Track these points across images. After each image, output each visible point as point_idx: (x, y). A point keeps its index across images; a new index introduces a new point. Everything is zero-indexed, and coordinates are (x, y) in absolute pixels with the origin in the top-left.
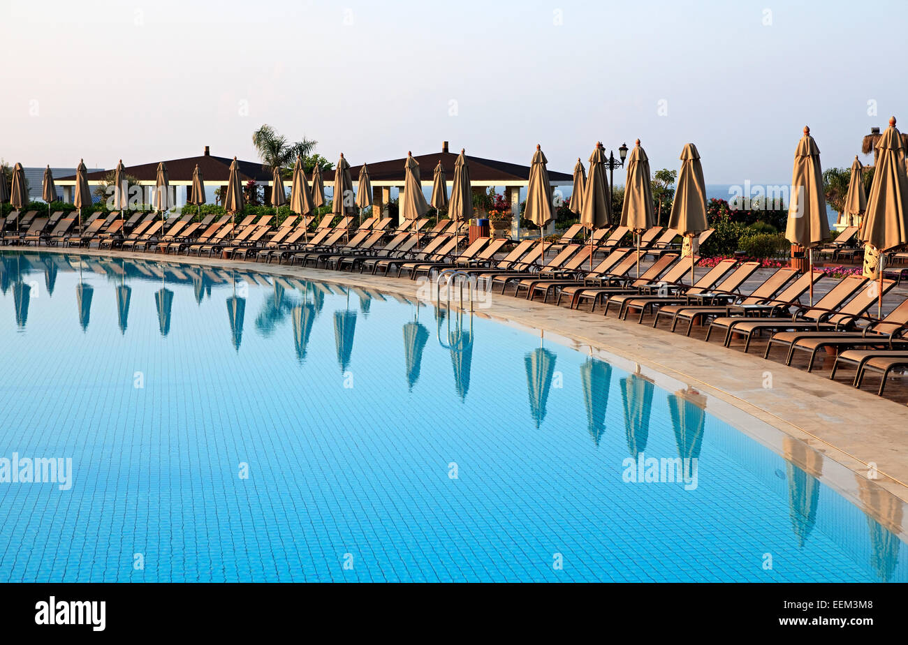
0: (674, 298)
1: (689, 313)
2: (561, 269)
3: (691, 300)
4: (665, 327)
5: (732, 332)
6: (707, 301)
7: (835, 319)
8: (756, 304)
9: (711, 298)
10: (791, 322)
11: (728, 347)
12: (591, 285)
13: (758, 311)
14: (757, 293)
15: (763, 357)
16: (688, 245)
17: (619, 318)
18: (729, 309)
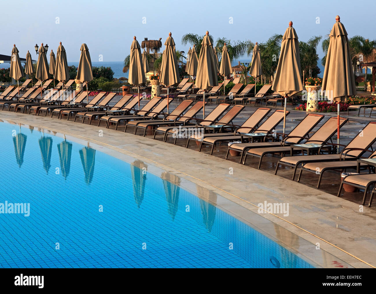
0: (81, 109)
1: (90, 115)
2: (28, 98)
3: (89, 110)
4: (79, 121)
5: (110, 122)
6: (96, 110)
7: (151, 115)
8: (117, 110)
9: (98, 108)
10: (133, 117)
11: (108, 128)
12: (43, 105)
13: (118, 113)
14: (116, 106)
15: (124, 132)
16: (78, 87)
17: (58, 118)
18: (106, 113)
